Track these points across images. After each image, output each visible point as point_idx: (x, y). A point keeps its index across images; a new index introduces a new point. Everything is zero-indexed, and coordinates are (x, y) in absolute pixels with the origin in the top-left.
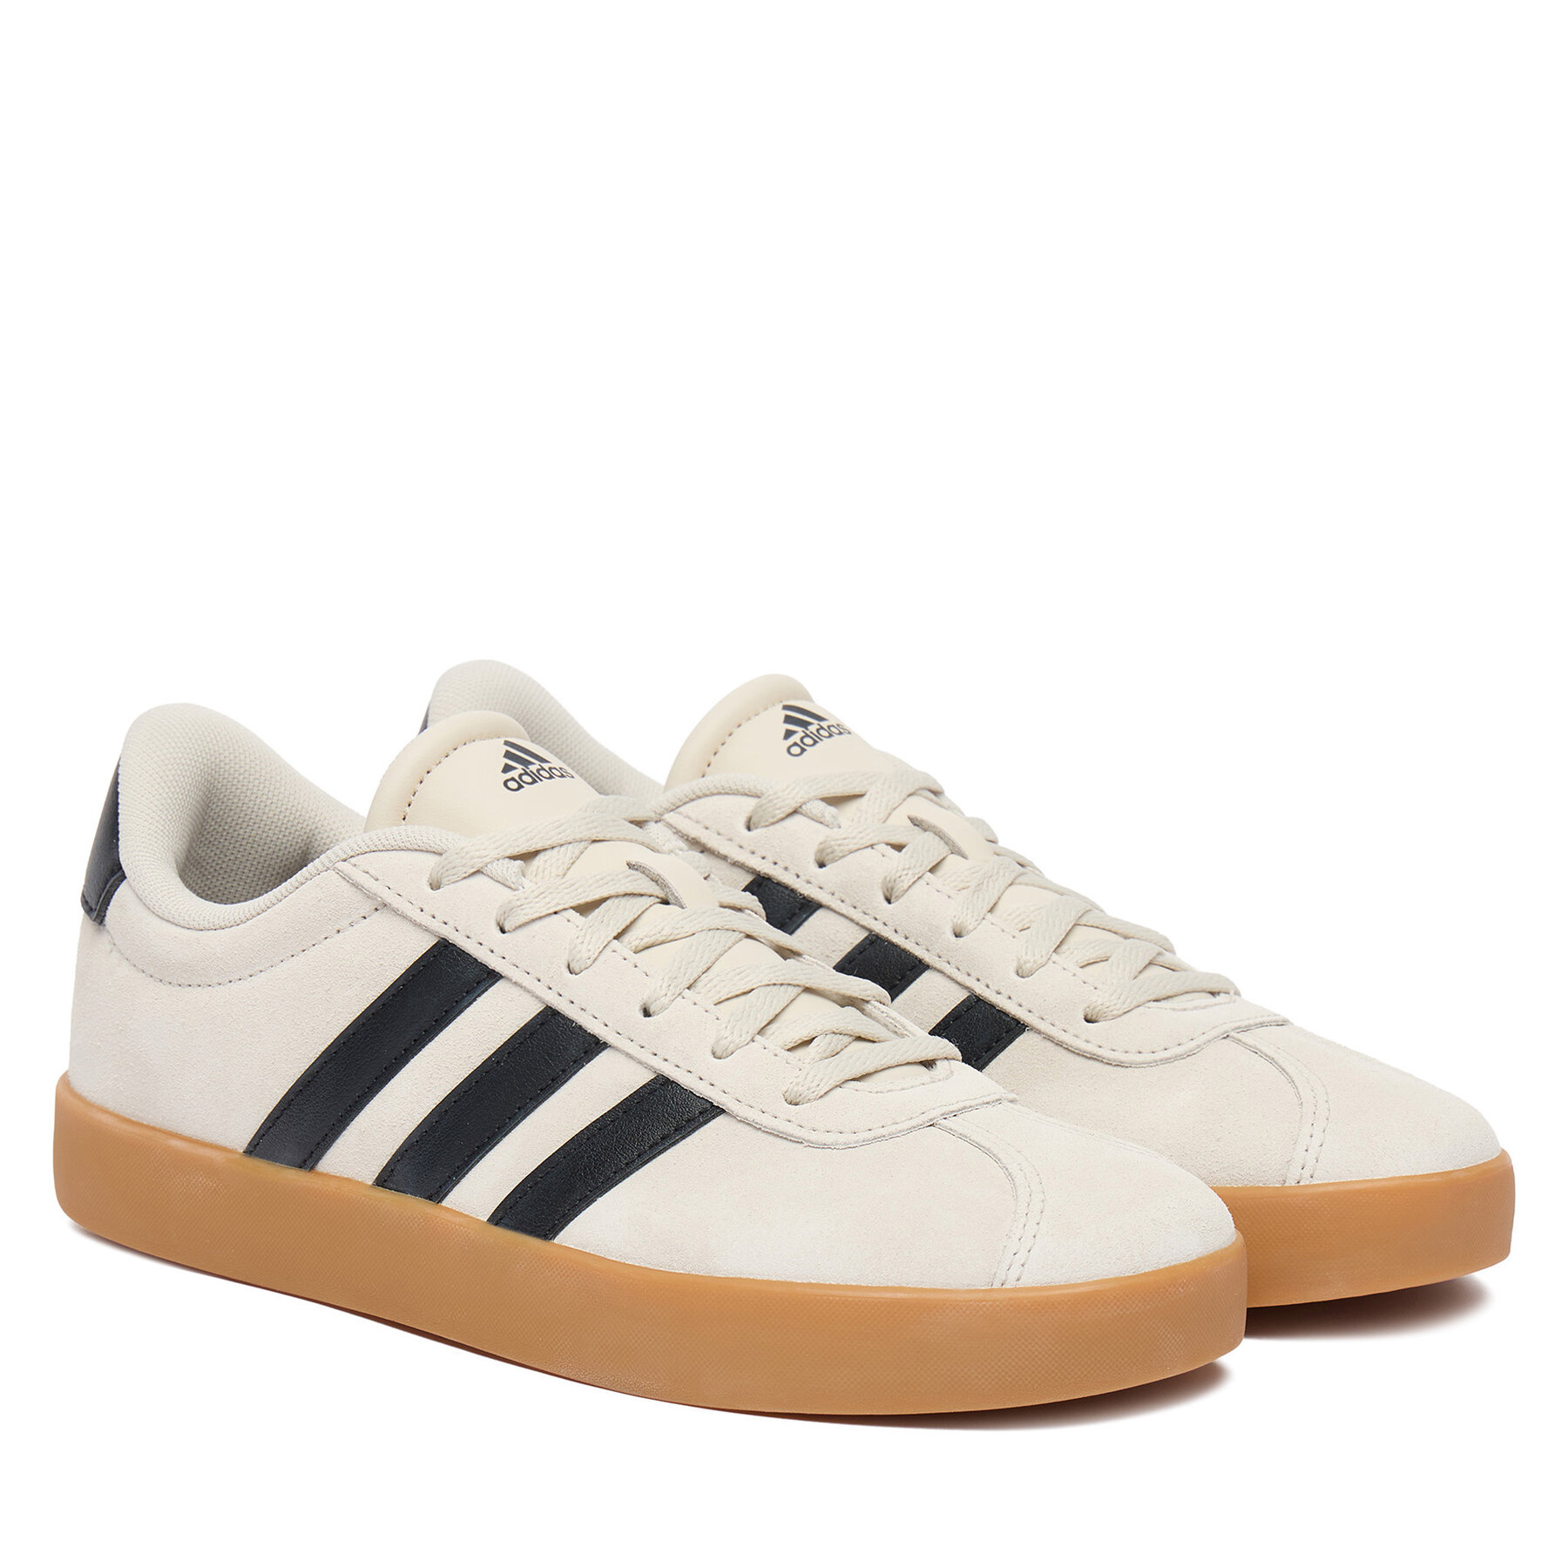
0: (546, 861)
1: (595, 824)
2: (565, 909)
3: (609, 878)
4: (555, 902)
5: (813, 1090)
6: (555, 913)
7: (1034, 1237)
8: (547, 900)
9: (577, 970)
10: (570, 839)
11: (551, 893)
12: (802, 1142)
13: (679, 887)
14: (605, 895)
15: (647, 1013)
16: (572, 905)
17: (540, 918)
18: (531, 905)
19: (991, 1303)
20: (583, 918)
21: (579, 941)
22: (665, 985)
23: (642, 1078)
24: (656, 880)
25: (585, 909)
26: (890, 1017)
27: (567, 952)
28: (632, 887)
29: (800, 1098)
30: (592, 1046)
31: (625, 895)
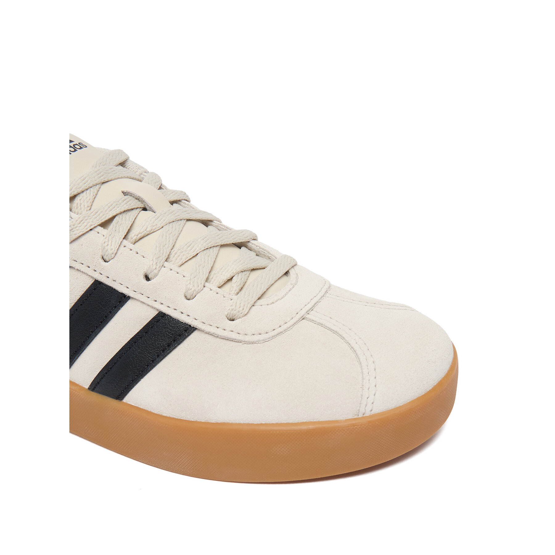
0: (81, 200)
1: (102, 174)
2: (95, 227)
3: (115, 204)
4: (89, 224)
5: (241, 312)
6: (91, 230)
7: (375, 386)
8: (85, 224)
9: (107, 260)
10: (90, 185)
11: (86, 220)
12: (241, 342)
13: (150, 202)
14: (115, 214)
15: (147, 278)
16: (99, 224)
17: (83, 234)
18: (77, 228)
19: (360, 426)
20: (106, 230)
21: (106, 244)
22: (154, 263)
23: (151, 314)
24: (138, 199)
25: (105, 224)
26: (261, 248)
27: (101, 251)
28: (127, 207)
29: (235, 317)
30: (122, 299)
31: (124, 211)
